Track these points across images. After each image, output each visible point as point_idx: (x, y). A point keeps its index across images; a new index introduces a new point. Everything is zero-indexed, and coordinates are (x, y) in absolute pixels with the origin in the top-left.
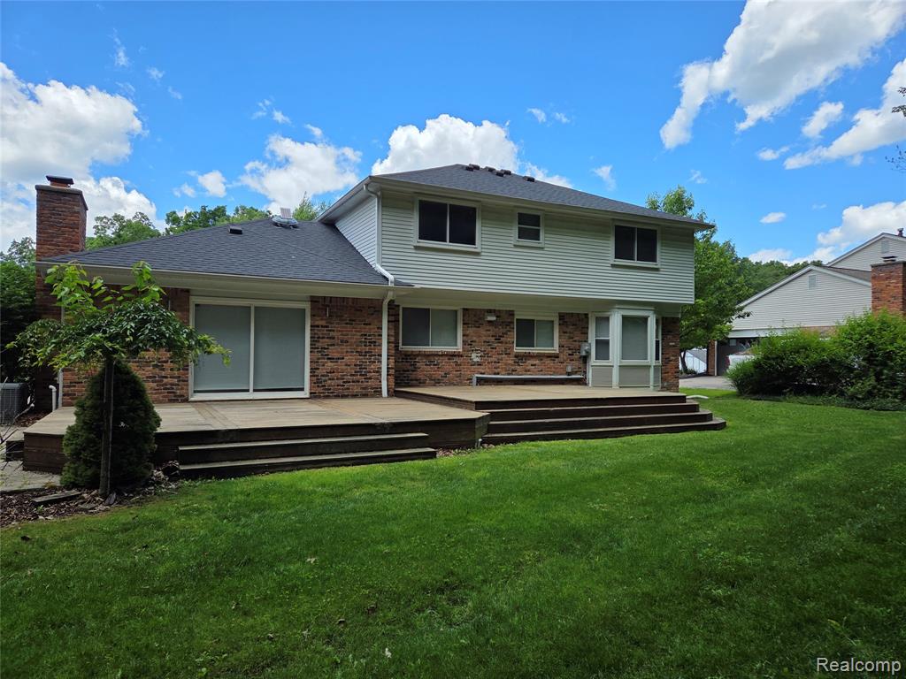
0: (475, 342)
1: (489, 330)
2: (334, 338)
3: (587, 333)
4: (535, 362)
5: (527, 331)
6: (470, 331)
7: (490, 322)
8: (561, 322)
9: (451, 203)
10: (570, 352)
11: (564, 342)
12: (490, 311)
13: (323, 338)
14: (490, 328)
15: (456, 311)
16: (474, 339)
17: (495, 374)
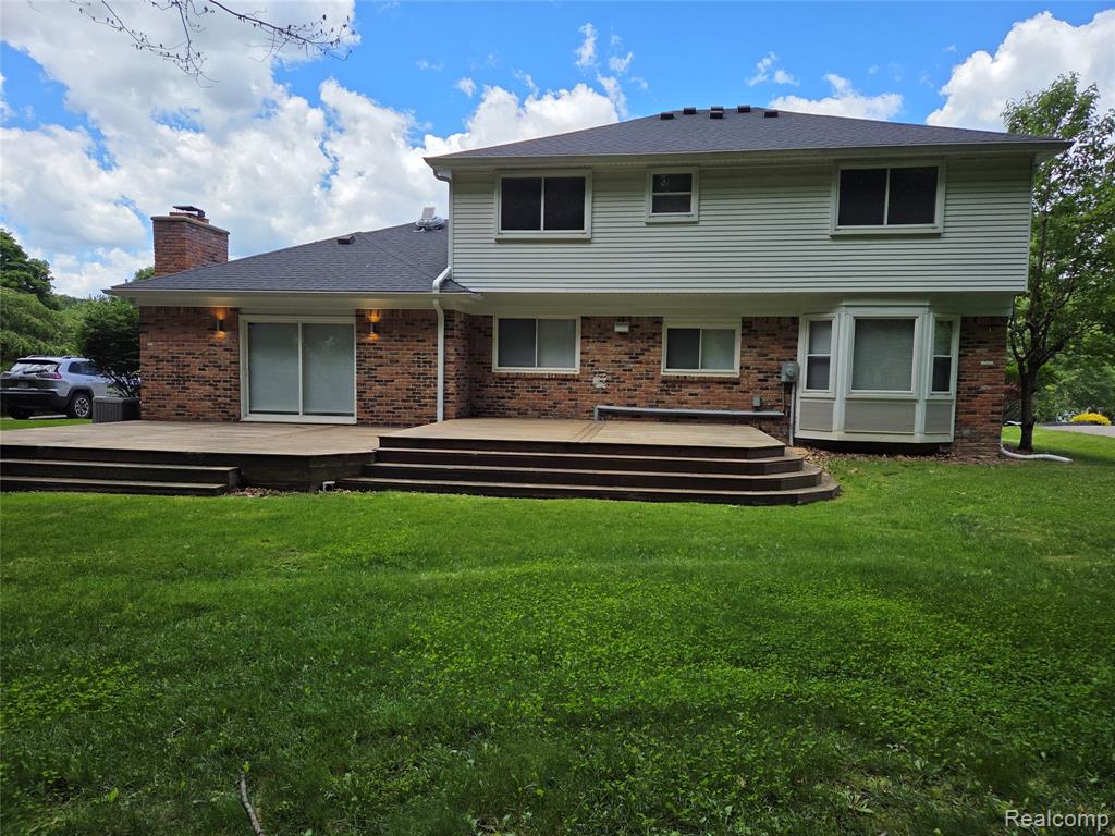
0: (598, 361)
1: (621, 346)
2: (381, 357)
3: (796, 348)
4: (696, 391)
5: (685, 345)
6: (592, 347)
7: (621, 334)
8: (746, 331)
9: (549, 176)
10: (762, 376)
11: (750, 361)
12: (622, 320)
13: (370, 357)
14: (623, 343)
15: (574, 321)
16: (597, 357)
17: (629, 405)
